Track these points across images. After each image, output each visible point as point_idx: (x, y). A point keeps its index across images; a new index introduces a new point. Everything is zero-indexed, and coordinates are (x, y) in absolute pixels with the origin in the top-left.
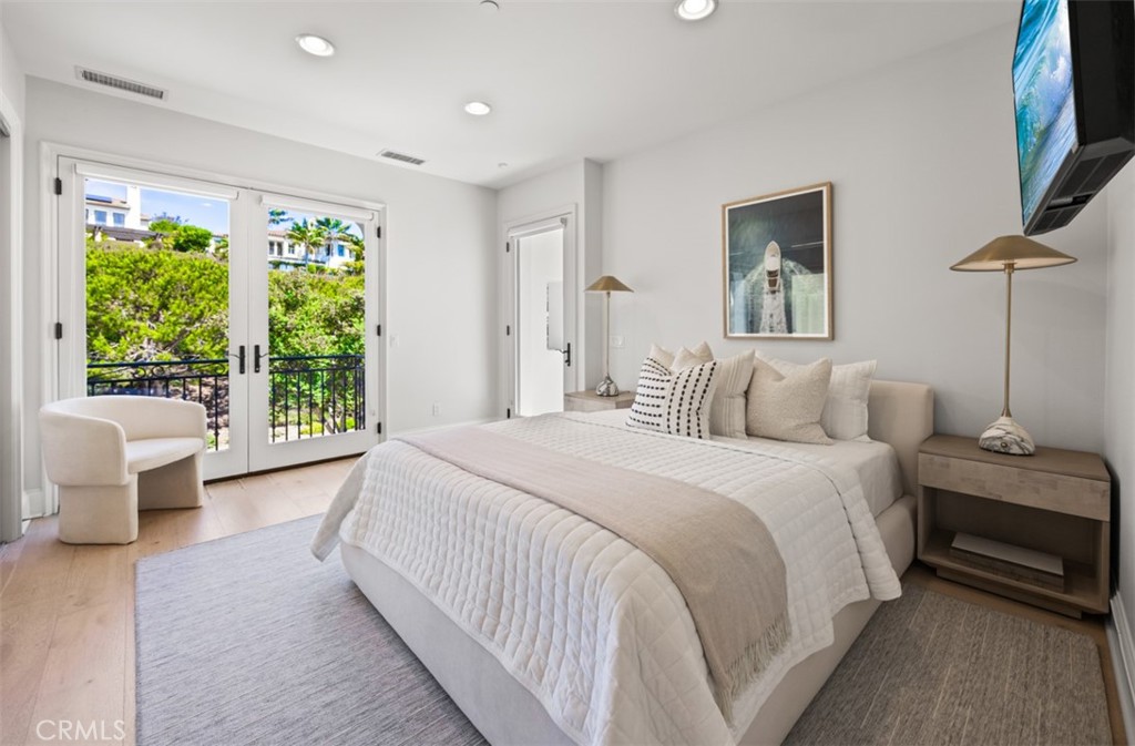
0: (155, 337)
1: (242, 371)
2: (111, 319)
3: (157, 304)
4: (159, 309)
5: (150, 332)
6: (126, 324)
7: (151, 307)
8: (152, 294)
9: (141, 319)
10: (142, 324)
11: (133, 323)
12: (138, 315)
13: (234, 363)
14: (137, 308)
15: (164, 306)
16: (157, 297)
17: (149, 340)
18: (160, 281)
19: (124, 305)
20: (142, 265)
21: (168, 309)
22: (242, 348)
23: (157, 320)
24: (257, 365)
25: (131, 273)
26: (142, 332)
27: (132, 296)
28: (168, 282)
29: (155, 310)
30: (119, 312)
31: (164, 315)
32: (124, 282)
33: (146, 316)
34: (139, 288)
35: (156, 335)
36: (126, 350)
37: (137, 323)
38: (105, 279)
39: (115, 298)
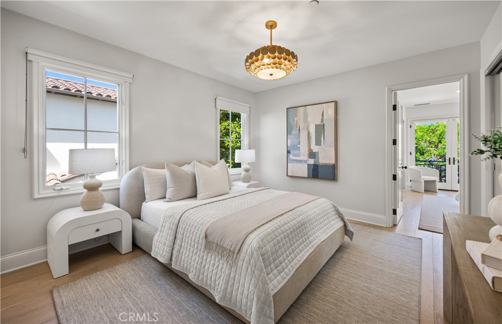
0: (436, 154)
1: (450, 164)
2: (421, 147)
3: (437, 141)
4: (438, 143)
5: (435, 152)
6: (426, 149)
7: (435, 142)
8: (435, 137)
9: (432, 147)
10: (432, 149)
11: (428, 149)
12: (430, 146)
13: (447, 161)
14: (430, 143)
15: (440, 142)
16: (437, 139)
17: (434, 155)
18: (439, 132)
19: (426, 142)
20: (432, 127)
21: (441, 143)
22: (450, 158)
23: (437, 147)
24: (454, 163)
25: (428, 131)
26: (431, 152)
27: (428, 139)
28: (442, 133)
29: (436, 144)
30: (423, 145)
31: (440, 145)
32: (426, 134)
33: (433, 146)
34: (431, 136)
35: (437, 153)
36: (426, 157)
37: (430, 148)
38: (420, 134)
39: (422, 140)
